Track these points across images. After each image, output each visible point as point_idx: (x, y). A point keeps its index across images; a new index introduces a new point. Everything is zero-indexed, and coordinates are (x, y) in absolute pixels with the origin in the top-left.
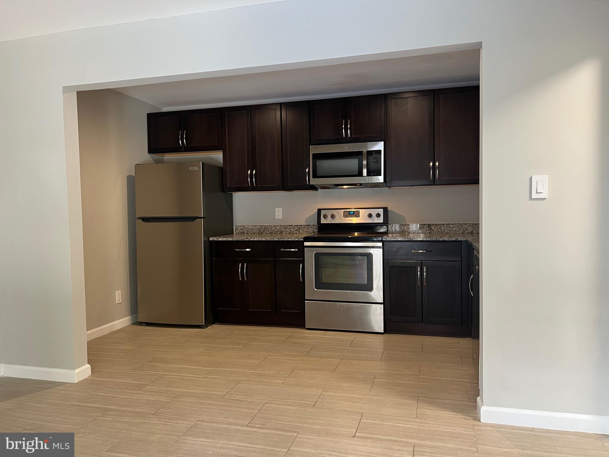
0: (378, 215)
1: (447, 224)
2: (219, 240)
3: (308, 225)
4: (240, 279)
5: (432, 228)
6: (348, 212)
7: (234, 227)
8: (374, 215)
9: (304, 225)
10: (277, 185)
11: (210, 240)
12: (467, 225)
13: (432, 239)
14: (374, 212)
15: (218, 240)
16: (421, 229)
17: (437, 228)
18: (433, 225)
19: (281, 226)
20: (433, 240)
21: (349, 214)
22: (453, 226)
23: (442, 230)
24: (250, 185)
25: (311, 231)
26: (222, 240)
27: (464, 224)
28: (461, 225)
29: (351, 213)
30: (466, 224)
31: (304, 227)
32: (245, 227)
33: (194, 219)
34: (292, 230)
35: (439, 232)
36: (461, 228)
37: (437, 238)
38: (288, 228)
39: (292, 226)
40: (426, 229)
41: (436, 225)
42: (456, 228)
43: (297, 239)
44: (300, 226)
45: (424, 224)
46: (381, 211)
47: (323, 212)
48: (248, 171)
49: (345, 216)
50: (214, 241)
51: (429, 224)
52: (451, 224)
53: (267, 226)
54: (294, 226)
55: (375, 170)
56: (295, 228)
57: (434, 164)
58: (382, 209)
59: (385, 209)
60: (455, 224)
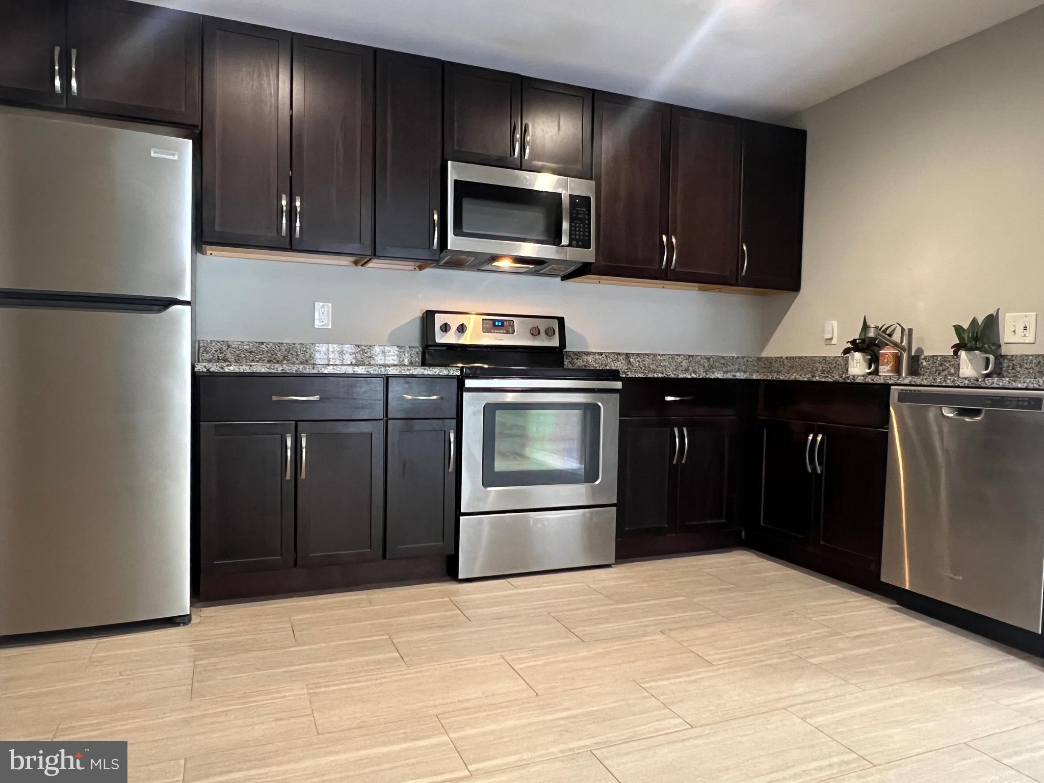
0: (551, 332)
1: (652, 354)
3: (397, 347)
4: (288, 477)
5: (631, 360)
6: (491, 322)
8: (543, 331)
11: (197, 369)
12: (681, 356)
13: (699, 376)
14: (543, 325)
15: (221, 371)
16: (615, 362)
17: (638, 361)
18: (633, 354)
20: (701, 377)
21: (494, 325)
22: (662, 359)
24: (284, 234)
26: (237, 370)
27: (676, 355)
28: (673, 357)
29: (497, 323)
30: (679, 355)
32: (229, 346)
33: (160, 305)
34: (359, 356)
35: (641, 368)
37: (706, 374)
38: (350, 352)
39: (358, 346)
40: (622, 363)
41: (638, 355)
42: (666, 362)
45: (620, 354)
46: (555, 325)
47: (439, 320)
48: (279, 199)
49: (486, 329)
51: (627, 353)
52: (659, 355)
53: (294, 344)
54: (365, 348)
55: (580, 235)
56: (367, 352)
57: (669, 240)
58: (556, 321)
59: (561, 321)
60: (664, 355)
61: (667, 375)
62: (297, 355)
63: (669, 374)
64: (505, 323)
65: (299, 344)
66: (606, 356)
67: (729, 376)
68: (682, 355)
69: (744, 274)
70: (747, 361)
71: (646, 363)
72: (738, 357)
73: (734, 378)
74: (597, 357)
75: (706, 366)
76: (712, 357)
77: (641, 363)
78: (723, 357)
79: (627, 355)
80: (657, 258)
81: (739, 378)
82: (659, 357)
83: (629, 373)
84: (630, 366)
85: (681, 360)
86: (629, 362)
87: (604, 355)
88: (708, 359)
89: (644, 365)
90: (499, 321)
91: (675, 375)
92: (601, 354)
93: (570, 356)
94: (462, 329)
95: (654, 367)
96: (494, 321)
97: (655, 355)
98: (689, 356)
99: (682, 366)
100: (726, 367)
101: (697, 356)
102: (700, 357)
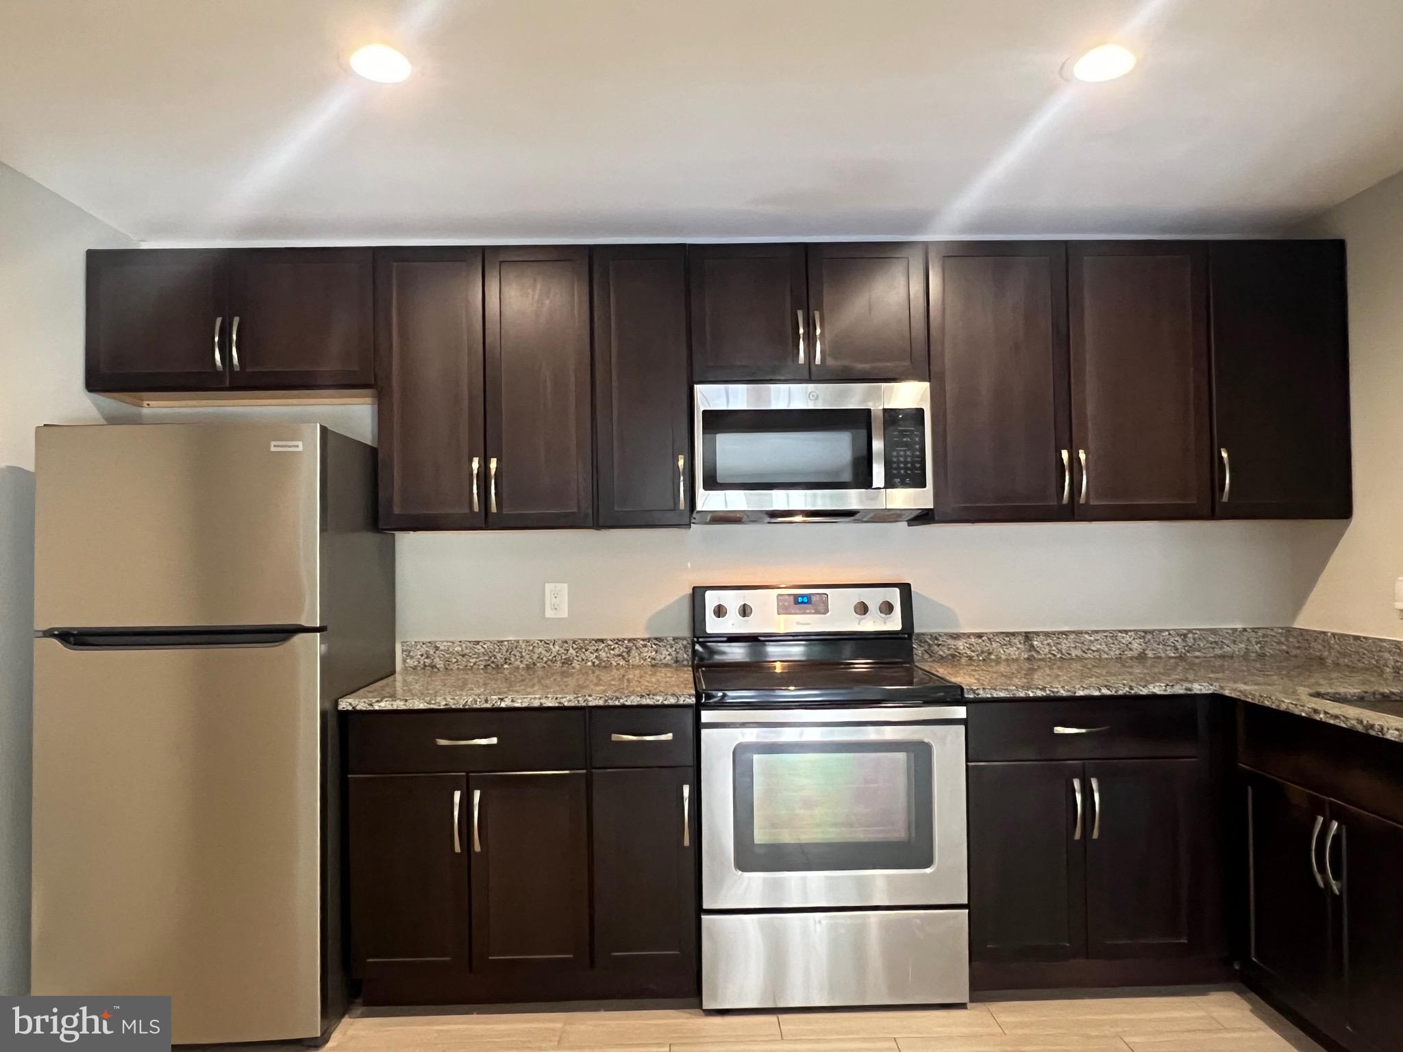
0: (887, 608)
1: (1073, 632)
2: (377, 708)
3: (656, 639)
4: (458, 849)
5: (1035, 643)
6: (792, 599)
7: (398, 649)
8: (873, 607)
9: (643, 640)
10: (575, 510)
11: (340, 708)
12: (1130, 634)
14: (874, 598)
15: (371, 708)
16: (1005, 647)
17: (1048, 644)
18: (1037, 634)
19: (566, 642)
20: (1120, 693)
21: (797, 602)
22: (1092, 638)
23: (1064, 651)
24: (476, 508)
25: (669, 657)
26: (390, 707)
27: (1120, 631)
28: (1114, 635)
29: (800, 600)
30: (1126, 632)
31: (645, 646)
32: (437, 648)
33: (286, 633)
34: (603, 654)
36: (1113, 644)
37: (1131, 688)
38: (592, 648)
39: (602, 641)
40: (1018, 649)
41: (1047, 634)
42: (1101, 645)
43: (672, 701)
44: (629, 640)
45: (1013, 634)
46: (895, 596)
47: (712, 599)
48: (471, 461)
49: (783, 609)
50: (355, 712)
51: (1026, 633)
52: (1086, 633)
53: (518, 642)
54: (610, 643)
55: (906, 469)
56: (614, 648)
57: (1074, 458)
58: (897, 590)
59: (905, 589)
60: (1097, 632)
61: (1053, 692)
62: (522, 657)
63: (1056, 690)
64: (814, 599)
65: (523, 641)
66: (989, 639)
67: (1179, 690)
68: (1131, 631)
69: (1225, 498)
70: (1264, 636)
71: (1064, 647)
72: (1245, 630)
73: (1189, 693)
74: (973, 640)
75: (1179, 647)
76: (1190, 631)
77: (1054, 648)
78: (1214, 632)
79: (1028, 636)
80: (1053, 489)
81: (1198, 692)
82: (1087, 636)
83: (981, 692)
84: (1033, 653)
85: (1130, 640)
86: (1032, 646)
87: (984, 638)
88: (1185, 636)
89: (1060, 651)
90: (803, 596)
91: (1069, 691)
92: (979, 636)
93: (926, 642)
94: (745, 611)
95: (1079, 653)
96: (796, 597)
97: (1078, 633)
98: (1145, 632)
99: (1131, 649)
100: (1221, 648)
101: (1161, 631)
102: (1167, 633)
